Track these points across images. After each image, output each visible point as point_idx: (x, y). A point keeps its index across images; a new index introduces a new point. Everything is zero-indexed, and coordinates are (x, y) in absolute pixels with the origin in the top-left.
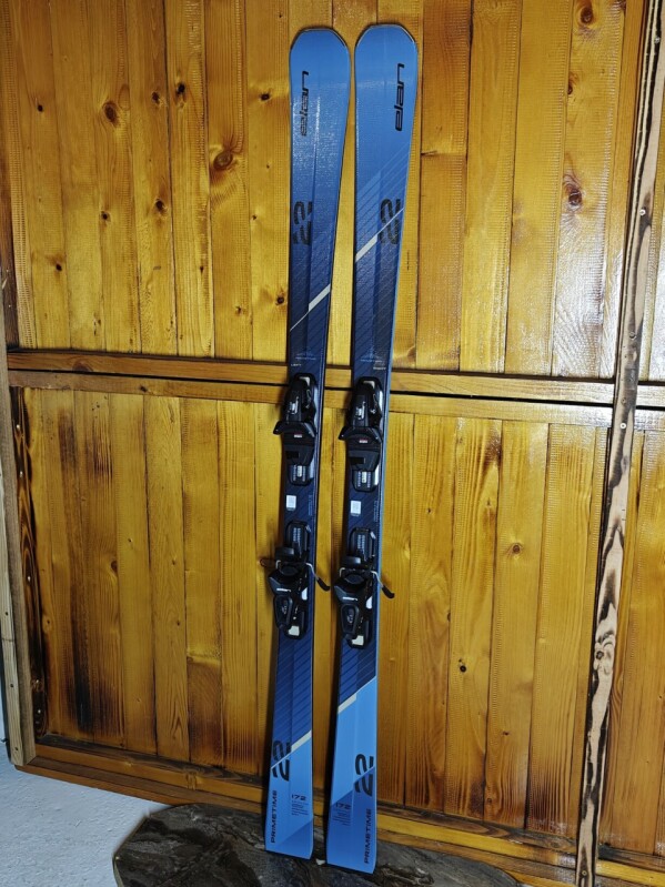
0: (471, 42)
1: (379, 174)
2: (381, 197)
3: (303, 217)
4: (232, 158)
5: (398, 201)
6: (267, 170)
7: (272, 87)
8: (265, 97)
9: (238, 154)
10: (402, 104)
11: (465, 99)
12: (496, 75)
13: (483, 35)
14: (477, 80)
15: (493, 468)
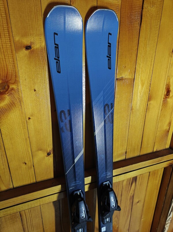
0: (141, 24)
1: (102, 92)
2: (104, 103)
3: (66, 118)
4: (8, 87)
5: (112, 104)
6: (34, 93)
7: (32, 40)
8: (28, 48)
9: (13, 84)
10: (110, 55)
11: (136, 53)
12: (149, 42)
13: (146, 20)
14: (141, 44)
15: (134, 184)
